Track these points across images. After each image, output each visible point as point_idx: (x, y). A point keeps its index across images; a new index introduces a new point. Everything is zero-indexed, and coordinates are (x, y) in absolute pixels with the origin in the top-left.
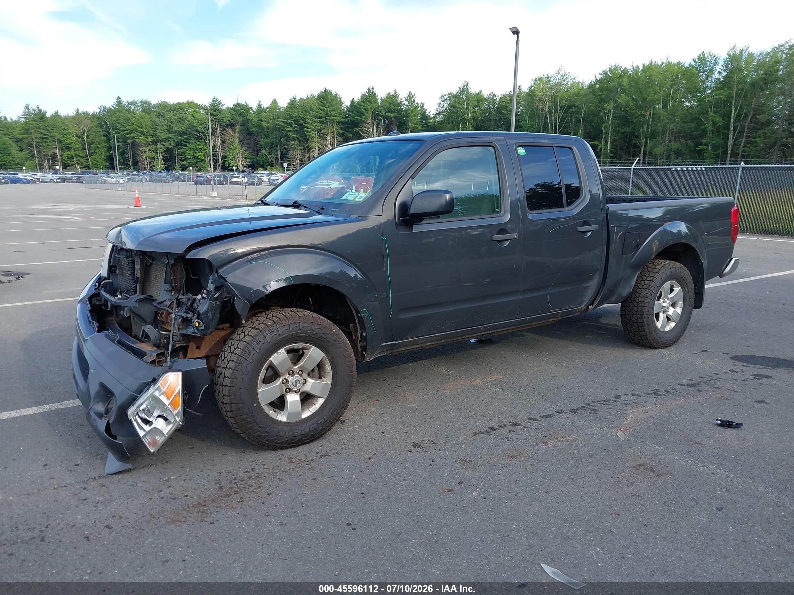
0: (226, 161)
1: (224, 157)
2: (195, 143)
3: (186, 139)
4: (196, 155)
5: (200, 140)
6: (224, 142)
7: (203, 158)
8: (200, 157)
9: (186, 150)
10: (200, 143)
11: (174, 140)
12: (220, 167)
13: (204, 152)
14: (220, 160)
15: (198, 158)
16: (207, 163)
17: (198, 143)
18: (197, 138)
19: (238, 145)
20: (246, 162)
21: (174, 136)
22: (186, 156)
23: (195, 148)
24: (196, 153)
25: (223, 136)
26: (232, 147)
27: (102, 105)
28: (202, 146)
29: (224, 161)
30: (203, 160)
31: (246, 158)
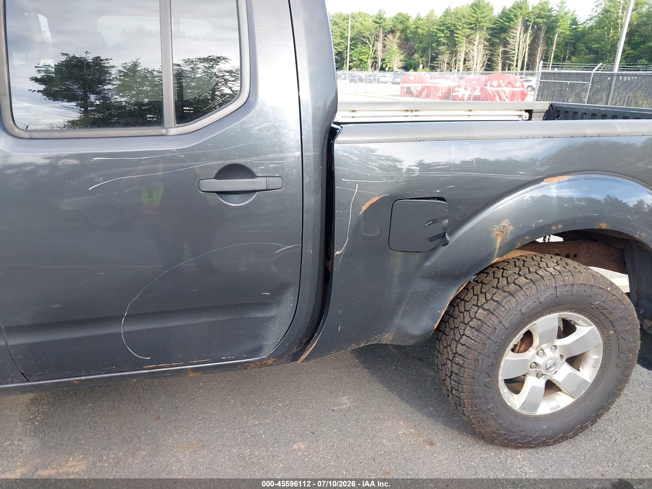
0: (384, 63)
1: (383, 60)
2: (361, 47)
3: (354, 43)
4: (361, 58)
5: (365, 45)
6: (384, 47)
7: (366, 60)
8: (363, 59)
9: (353, 53)
10: (365, 48)
11: (345, 45)
12: (379, 68)
13: (367, 55)
14: (379, 62)
15: (361, 60)
16: (368, 65)
17: (363, 47)
18: (364, 43)
19: (396, 49)
20: (401, 64)
21: (345, 41)
22: (352, 58)
23: (360, 52)
24: (361, 56)
25: (384, 42)
26: (390, 51)
28: (366, 50)
29: (383, 63)
30: (365, 62)
31: (401, 61)
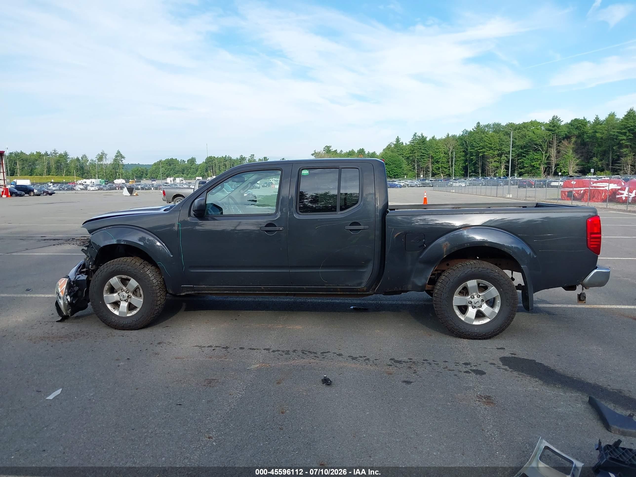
0: (558, 168)
1: (557, 165)
2: (533, 154)
3: (526, 151)
4: (533, 164)
5: (538, 152)
6: (558, 152)
7: (538, 166)
8: (535, 166)
9: (525, 160)
10: (537, 154)
11: (516, 153)
12: (553, 173)
13: (540, 161)
14: (553, 168)
15: (534, 166)
16: (541, 170)
17: (535, 154)
18: (536, 150)
19: (572, 154)
20: (577, 168)
21: (516, 149)
22: (524, 165)
23: (532, 158)
24: (533, 162)
25: (558, 147)
26: (565, 156)
27: (465, 129)
28: (538, 157)
29: (557, 168)
30: (538, 168)
31: (577, 165)
